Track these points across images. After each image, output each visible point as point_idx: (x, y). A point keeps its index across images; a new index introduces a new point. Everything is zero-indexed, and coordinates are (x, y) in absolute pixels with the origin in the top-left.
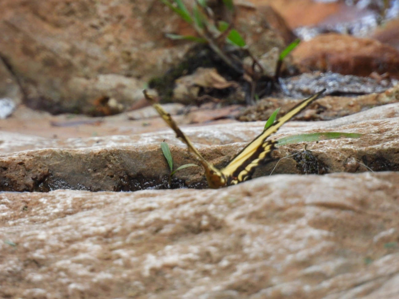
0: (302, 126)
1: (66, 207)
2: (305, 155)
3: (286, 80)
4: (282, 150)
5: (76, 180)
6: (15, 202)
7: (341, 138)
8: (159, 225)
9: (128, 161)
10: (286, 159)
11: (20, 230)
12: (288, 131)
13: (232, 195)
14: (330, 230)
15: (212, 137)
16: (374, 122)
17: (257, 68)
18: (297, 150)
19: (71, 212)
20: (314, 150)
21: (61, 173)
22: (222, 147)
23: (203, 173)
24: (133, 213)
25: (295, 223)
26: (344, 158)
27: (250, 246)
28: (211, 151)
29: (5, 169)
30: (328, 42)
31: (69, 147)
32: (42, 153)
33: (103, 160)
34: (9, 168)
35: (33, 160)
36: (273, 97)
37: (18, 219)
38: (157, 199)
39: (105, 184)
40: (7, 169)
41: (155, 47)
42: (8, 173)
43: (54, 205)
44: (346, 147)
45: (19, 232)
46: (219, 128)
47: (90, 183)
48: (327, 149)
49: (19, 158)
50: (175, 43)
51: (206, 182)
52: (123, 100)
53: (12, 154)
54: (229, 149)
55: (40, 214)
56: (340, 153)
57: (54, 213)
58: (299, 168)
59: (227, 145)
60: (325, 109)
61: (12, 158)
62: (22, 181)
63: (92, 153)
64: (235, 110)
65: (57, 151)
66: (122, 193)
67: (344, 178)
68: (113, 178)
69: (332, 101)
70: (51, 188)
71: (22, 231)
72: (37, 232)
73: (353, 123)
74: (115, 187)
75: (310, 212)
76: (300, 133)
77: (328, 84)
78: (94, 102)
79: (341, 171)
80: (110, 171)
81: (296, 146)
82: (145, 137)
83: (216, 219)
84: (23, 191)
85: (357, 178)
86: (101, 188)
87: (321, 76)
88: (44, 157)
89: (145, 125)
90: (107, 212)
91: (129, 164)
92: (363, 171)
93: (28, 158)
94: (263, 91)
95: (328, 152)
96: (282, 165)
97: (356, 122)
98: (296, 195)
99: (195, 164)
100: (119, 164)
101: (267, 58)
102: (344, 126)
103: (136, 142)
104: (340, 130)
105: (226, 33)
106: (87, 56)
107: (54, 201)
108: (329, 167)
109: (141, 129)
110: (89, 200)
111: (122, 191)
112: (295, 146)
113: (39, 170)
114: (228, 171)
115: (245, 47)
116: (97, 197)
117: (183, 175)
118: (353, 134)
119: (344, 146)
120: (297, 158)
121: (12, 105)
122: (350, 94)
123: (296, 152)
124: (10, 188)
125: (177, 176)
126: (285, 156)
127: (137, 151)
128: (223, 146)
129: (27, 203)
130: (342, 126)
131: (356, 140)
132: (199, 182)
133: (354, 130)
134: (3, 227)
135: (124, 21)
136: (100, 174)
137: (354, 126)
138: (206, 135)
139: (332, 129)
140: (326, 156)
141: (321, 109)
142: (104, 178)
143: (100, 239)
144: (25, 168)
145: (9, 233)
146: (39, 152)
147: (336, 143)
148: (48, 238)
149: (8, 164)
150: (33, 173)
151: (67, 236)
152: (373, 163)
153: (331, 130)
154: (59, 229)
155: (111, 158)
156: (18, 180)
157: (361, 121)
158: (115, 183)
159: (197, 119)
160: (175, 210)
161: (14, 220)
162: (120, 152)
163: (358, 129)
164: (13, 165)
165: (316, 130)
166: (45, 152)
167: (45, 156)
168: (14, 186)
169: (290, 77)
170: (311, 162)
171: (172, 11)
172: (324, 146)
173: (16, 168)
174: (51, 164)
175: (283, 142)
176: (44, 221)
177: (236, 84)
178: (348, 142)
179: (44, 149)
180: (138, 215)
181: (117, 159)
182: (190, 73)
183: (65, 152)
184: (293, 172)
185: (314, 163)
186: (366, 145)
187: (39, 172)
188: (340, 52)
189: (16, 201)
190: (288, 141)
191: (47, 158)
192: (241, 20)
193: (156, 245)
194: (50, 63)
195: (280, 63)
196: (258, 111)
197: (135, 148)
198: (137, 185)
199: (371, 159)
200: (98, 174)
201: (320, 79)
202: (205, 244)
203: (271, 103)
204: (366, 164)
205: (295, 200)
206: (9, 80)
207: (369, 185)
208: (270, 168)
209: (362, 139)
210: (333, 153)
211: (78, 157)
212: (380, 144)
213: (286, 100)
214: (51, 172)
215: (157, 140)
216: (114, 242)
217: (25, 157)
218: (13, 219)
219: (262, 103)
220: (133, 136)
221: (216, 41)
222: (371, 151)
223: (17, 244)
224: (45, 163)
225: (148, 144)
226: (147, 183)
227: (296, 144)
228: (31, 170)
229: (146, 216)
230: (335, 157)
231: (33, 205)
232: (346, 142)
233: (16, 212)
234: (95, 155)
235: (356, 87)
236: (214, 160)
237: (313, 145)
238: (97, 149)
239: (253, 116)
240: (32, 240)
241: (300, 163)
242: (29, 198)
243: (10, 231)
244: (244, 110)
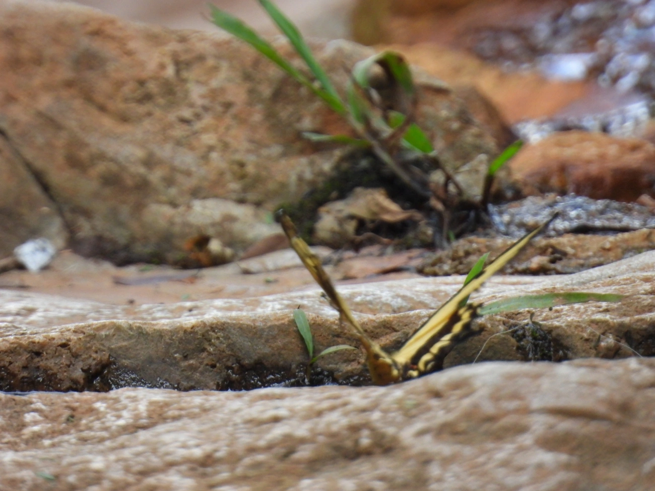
0: (526, 284)
1: (137, 417)
2: (530, 330)
3: (500, 207)
4: (492, 322)
5: (155, 372)
6: (53, 407)
7: (590, 302)
8: (289, 446)
9: (239, 341)
10: (500, 336)
11: (61, 454)
12: (504, 291)
13: (411, 396)
14: (571, 452)
15: (378, 301)
16: (643, 276)
17: (452, 188)
18: (517, 321)
19: (145, 425)
20: (544, 323)
21: (129, 361)
22: (395, 317)
23: (363, 361)
24: (248, 426)
25: (513, 442)
26: (594, 336)
27: (440, 480)
28: (376, 325)
29: (38, 354)
30: (569, 146)
31: (143, 319)
32: (99, 328)
33: (198, 339)
34: (45, 353)
35: (83, 340)
36: (478, 235)
37: (58, 436)
38: (287, 403)
39: (202, 378)
40: (42, 355)
41: (284, 155)
42: (42, 360)
43: (117, 413)
44: (599, 317)
45: (60, 457)
46: (390, 287)
47: (178, 378)
48: (566, 320)
49: (60, 336)
50: (318, 148)
51: (368, 375)
52: (231, 241)
53: (49, 329)
54: (405, 321)
55: (95, 428)
56: (588, 326)
57: (118, 426)
58: (520, 351)
59: (402, 314)
60: (565, 254)
61: (49, 336)
62: (65, 374)
63: (181, 328)
64: (417, 257)
65: (122, 324)
66: (230, 393)
67: (594, 367)
68: (215, 369)
69: (576, 242)
70: (113, 386)
71: (65, 456)
72: (90, 457)
73: (610, 277)
74: (218, 383)
75: (539, 424)
76: (523, 294)
77: (569, 214)
78: (185, 245)
79: (589, 357)
80: (211, 357)
81: (516, 315)
82: (268, 301)
83: (383, 436)
84: (67, 390)
85: (617, 367)
86: (196, 386)
87: (558, 200)
88: (102, 335)
89: (268, 282)
90: (204, 424)
91: (241, 346)
92: (626, 356)
93: (75, 336)
94: (463, 226)
95: (569, 326)
96: (493, 346)
97: (615, 276)
98: (515, 396)
99: (350, 345)
100: (225, 345)
101: (469, 172)
102: (594, 282)
103: (253, 310)
104: (588, 288)
105: (401, 130)
106: (174, 169)
107: (118, 406)
108: (570, 349)
109: (262, 288)
110: (175, 405)
111: (229, 390)
112: (514, 316)
113: (94, 355)
114: (403, 356)
115: (433, 154)
116: (188, 399)
117: (330, 363)
118: (610, 295)
119: (595, 315)
120: (518, 336)
121: (51, 250)
122: (605, 230)
123: (515, 325)
124: (46, 385)
125: (321, 365)
126: (497, 333)
127: (254, 325)
128: (396, 315)
129: (74, 409)
130: (591, 283)
131: (615, 305)
132: (356, 375)
133: (611, 289)
134: (35, 450)
135: (234, 110)
136: (194, 363)
137: (611, 282)
138: (368, 298)
139: (575, 287)
140: (566, 332)
141: (558, 255)
142: (200, 369)
143: (192, 469)
144: (71, 352)
145: (44, 460)
146: (94, 327)
147: (582, 310)
148: (108, 467)
149: (42, 345)
150: (83, 361)
151: (139, 463)
152: (643, 343)
153: (573, 289)
154: (127, 453)
155: (212, 335)
156: (59, 372)
157: (623, 274)
158: (218, 377)
159: (353, 272)
160: (316, 420)
161: (52, 438)
162: (226, 325)
163: (617, 287)
164: (51, 348)
165: (549, 289)
166: (104, 326)
167: (103, 333)
168: (52, 383)
169: (507, 203)
170: (541, 342)
171: (313, 95)
172: (563, 316)
173: (56, 353)
174: (113, 346)
175: (495, 309)
176: (102, 440)
177: (417, 215)
178: (601, 309)
179: (102, 321)
180: (256, 429)
181: (222, 338)
182: (342, 196)
183: (136, 326)
184: (511, 358)
185: (546, 343)
186: (631, 313)
187: (94, 359)
188: (589, 162)
189: (56, 407)
190: (502, 307)
191: (106, 336)
192: (426, 109)
193: (285, 478)
194: (112, 180)
195: (490, 180)
196: (454, 259)
197: (252, 319)
198: (254, 380)
199: (639, 337)
200: (191, 362)
201: (556, 205)
202: (366, 477)
203: (475, 246)
204: (631, 345)
205: (513, 405)
206: (45, 209)
207: (637, 379)
208: (474, 352)
209: (624, 305)
210: (576, 327)
211: (158, 334)
212: (653, 312)
213: (499, 241)
214: (113, 359)
215: (288, 306)
216: (217, 473)
217: (70, 334)
218: (50, 436)
219: (461, 245)
220: (248, 299)
221: (384, 144)
222: (639, 324)
223: (57, 477)
224: (103, 345)
225: (273, 312)
226: (272, 377)
227: (516, 313)
228: (81, 355)
229: (268, 431)
230: (580, 333)
231: (83, 413)
232: (598, 309)
233: (55, 424)
234: (185, 331)
235: (615, 218)
236: (382, 338)
237: (544, 314)
238: (188, 321)
239: (446, 268)
240: (81, 471)
241: (522, 343)
242: (77, 402)
243: (45, 456)
244: (431, 257)
